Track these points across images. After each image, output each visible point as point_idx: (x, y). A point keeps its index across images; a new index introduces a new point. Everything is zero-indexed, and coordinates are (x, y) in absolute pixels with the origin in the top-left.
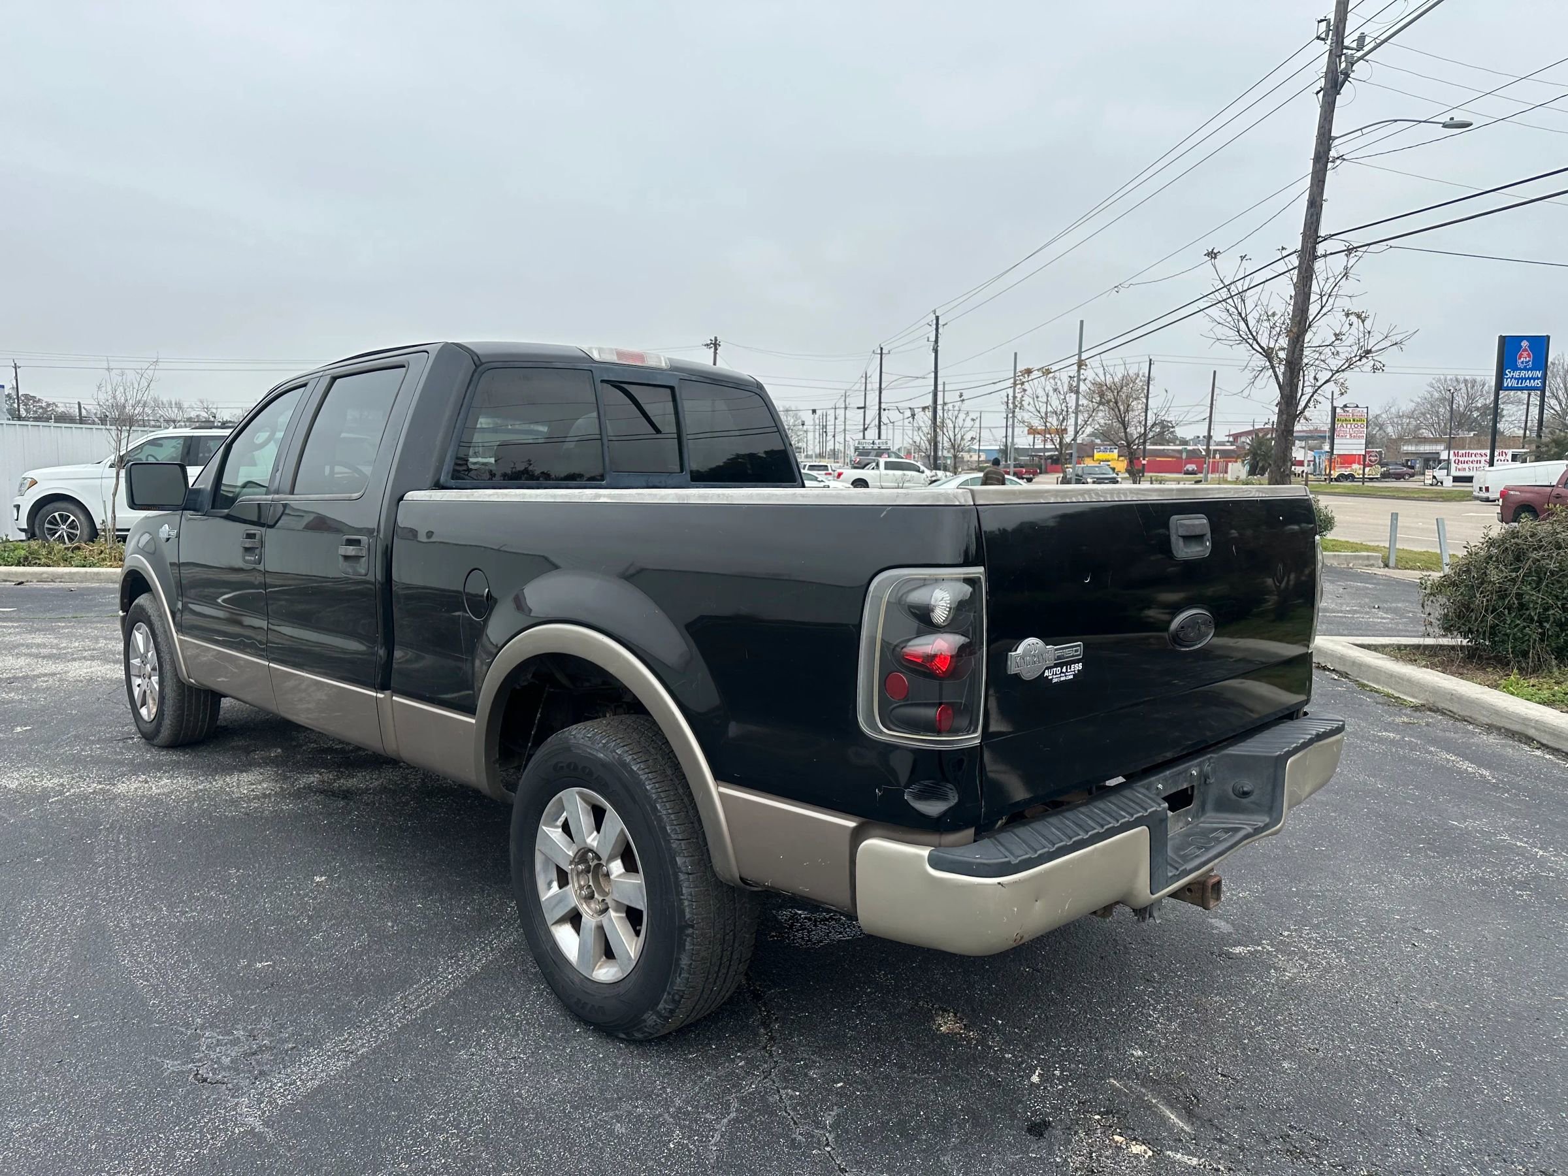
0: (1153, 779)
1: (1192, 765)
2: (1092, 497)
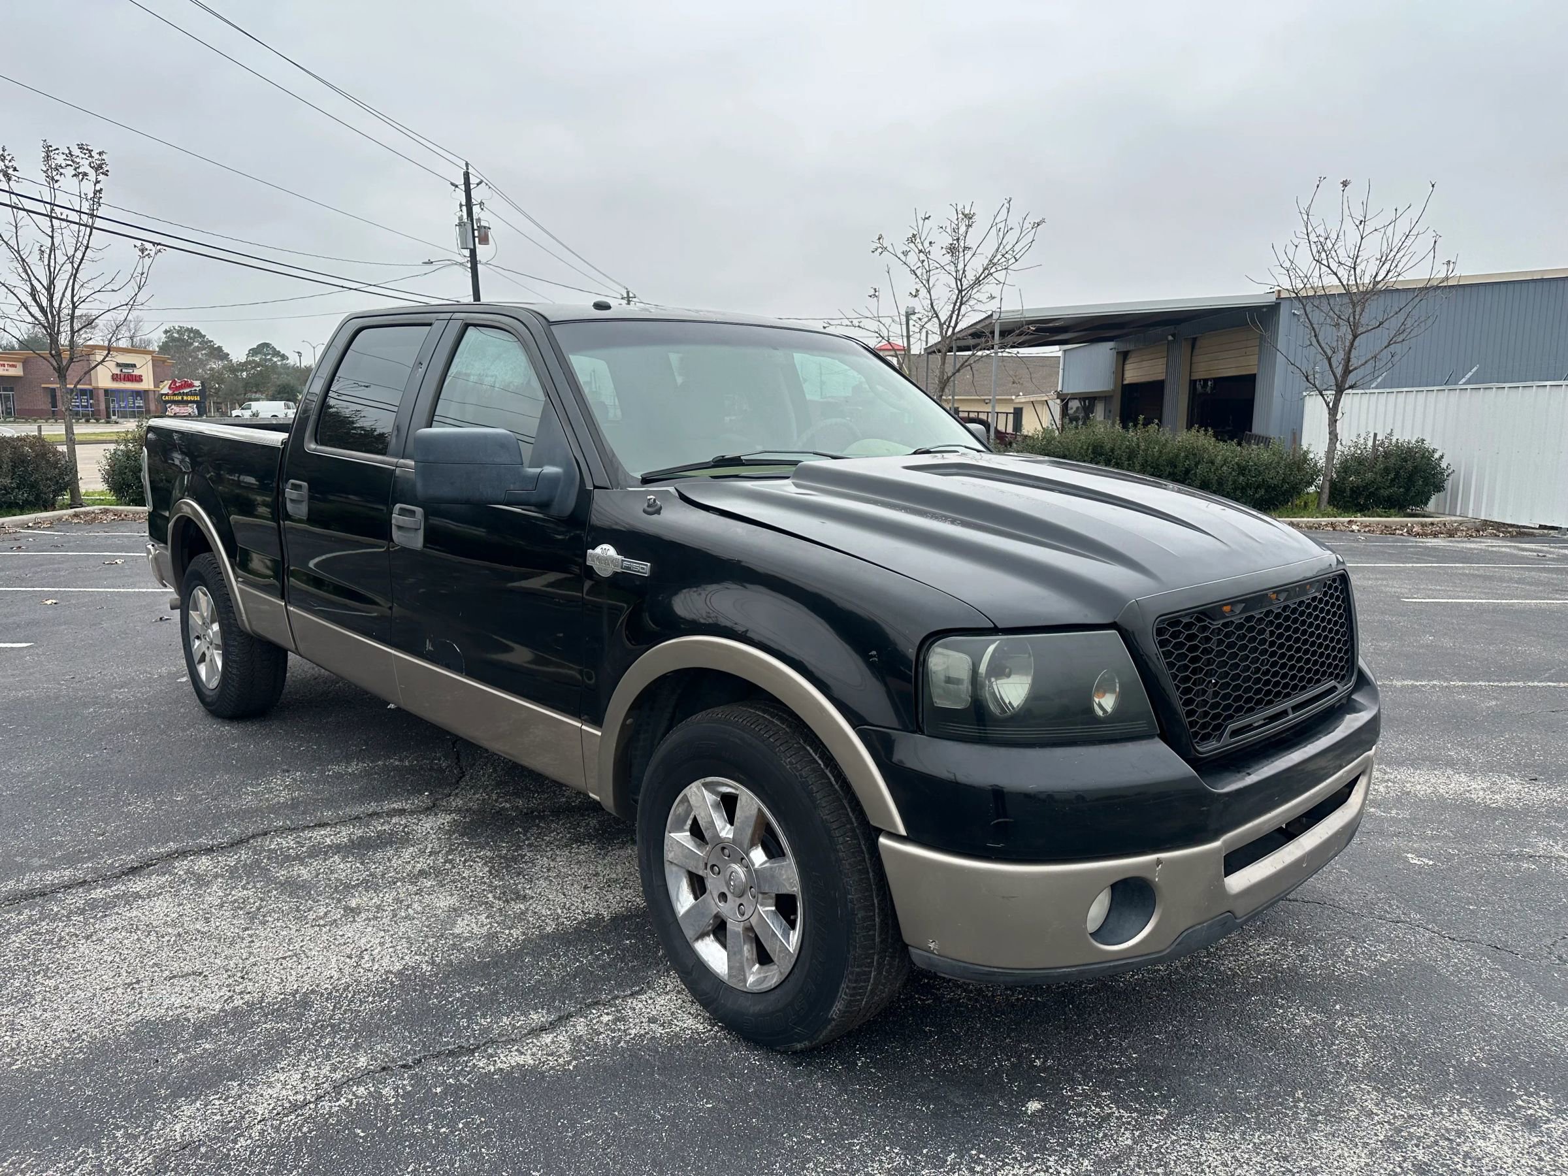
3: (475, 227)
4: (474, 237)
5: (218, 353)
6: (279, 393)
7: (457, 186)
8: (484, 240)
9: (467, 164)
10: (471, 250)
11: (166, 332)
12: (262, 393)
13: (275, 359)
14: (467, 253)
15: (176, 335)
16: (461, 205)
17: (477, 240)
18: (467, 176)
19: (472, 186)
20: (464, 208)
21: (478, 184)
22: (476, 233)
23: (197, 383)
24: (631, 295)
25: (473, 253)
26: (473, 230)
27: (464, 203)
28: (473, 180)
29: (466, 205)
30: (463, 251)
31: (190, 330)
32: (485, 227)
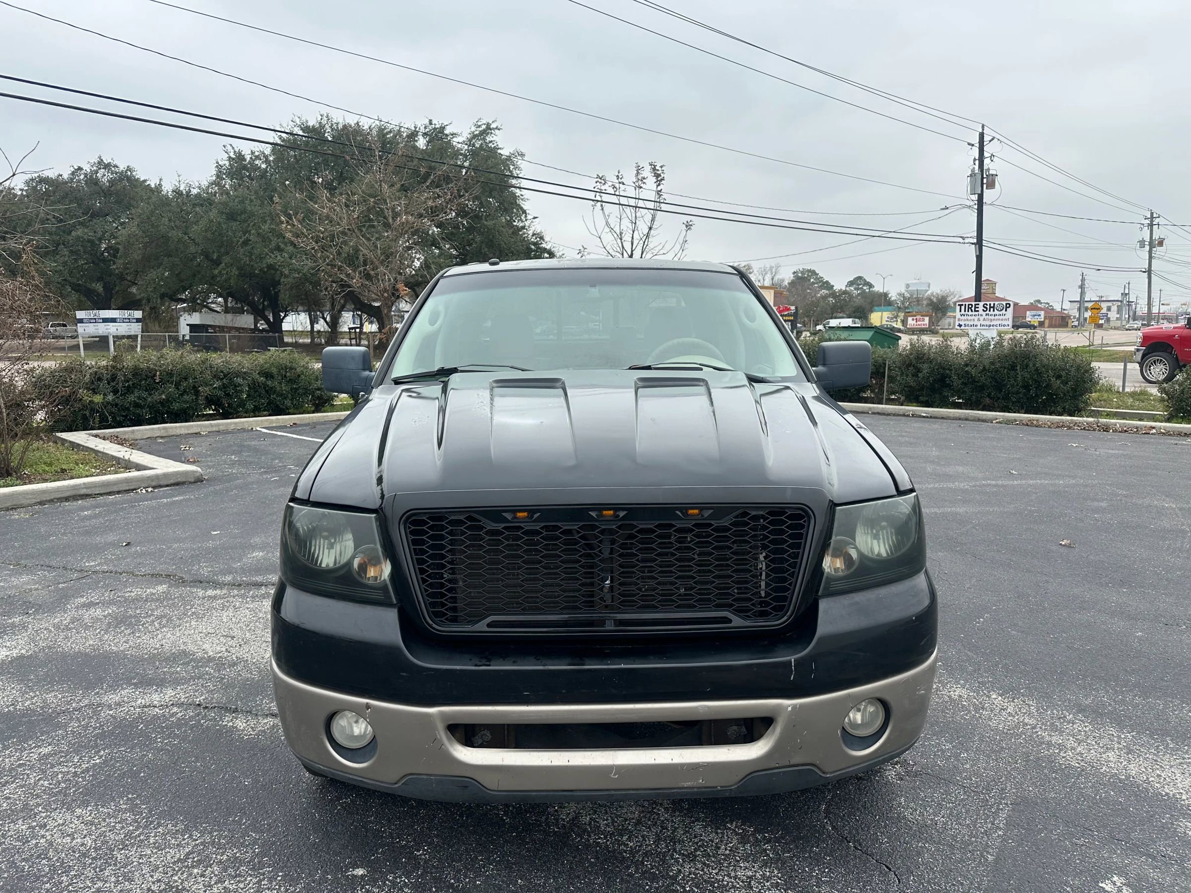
3: (985, 176)
4: (982, 184)
5: (827, 285)
6: (854, 312)
7: (973, 145)
8: (991, 185)
9: (983, 126)
10: (979, 194)
11: (794, 273)
12: (844, 312)
13: (865, 288)
14: (975, 197)
15: (800, 275)
16: (975, 160)
17: (985, 186)
18: (982, 136)
19: (985, 143)
20: (977, 162)
21: (990, 141)
22: (985, 181)
23: (793, 308)
24: (1155, 215)
25: (981, 197)
26: (982, 178)
27: (977, 158)
28: (987, 138)
29: (979, 159)
30: (971, 196)
31: (809, 271)
32: (992, 175)
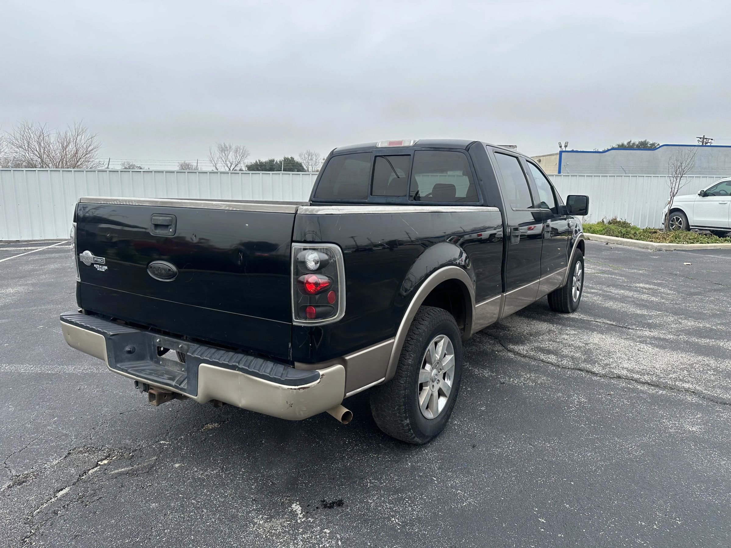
0: (157, 335)
1: (182, 343)
2: (117, 202)
